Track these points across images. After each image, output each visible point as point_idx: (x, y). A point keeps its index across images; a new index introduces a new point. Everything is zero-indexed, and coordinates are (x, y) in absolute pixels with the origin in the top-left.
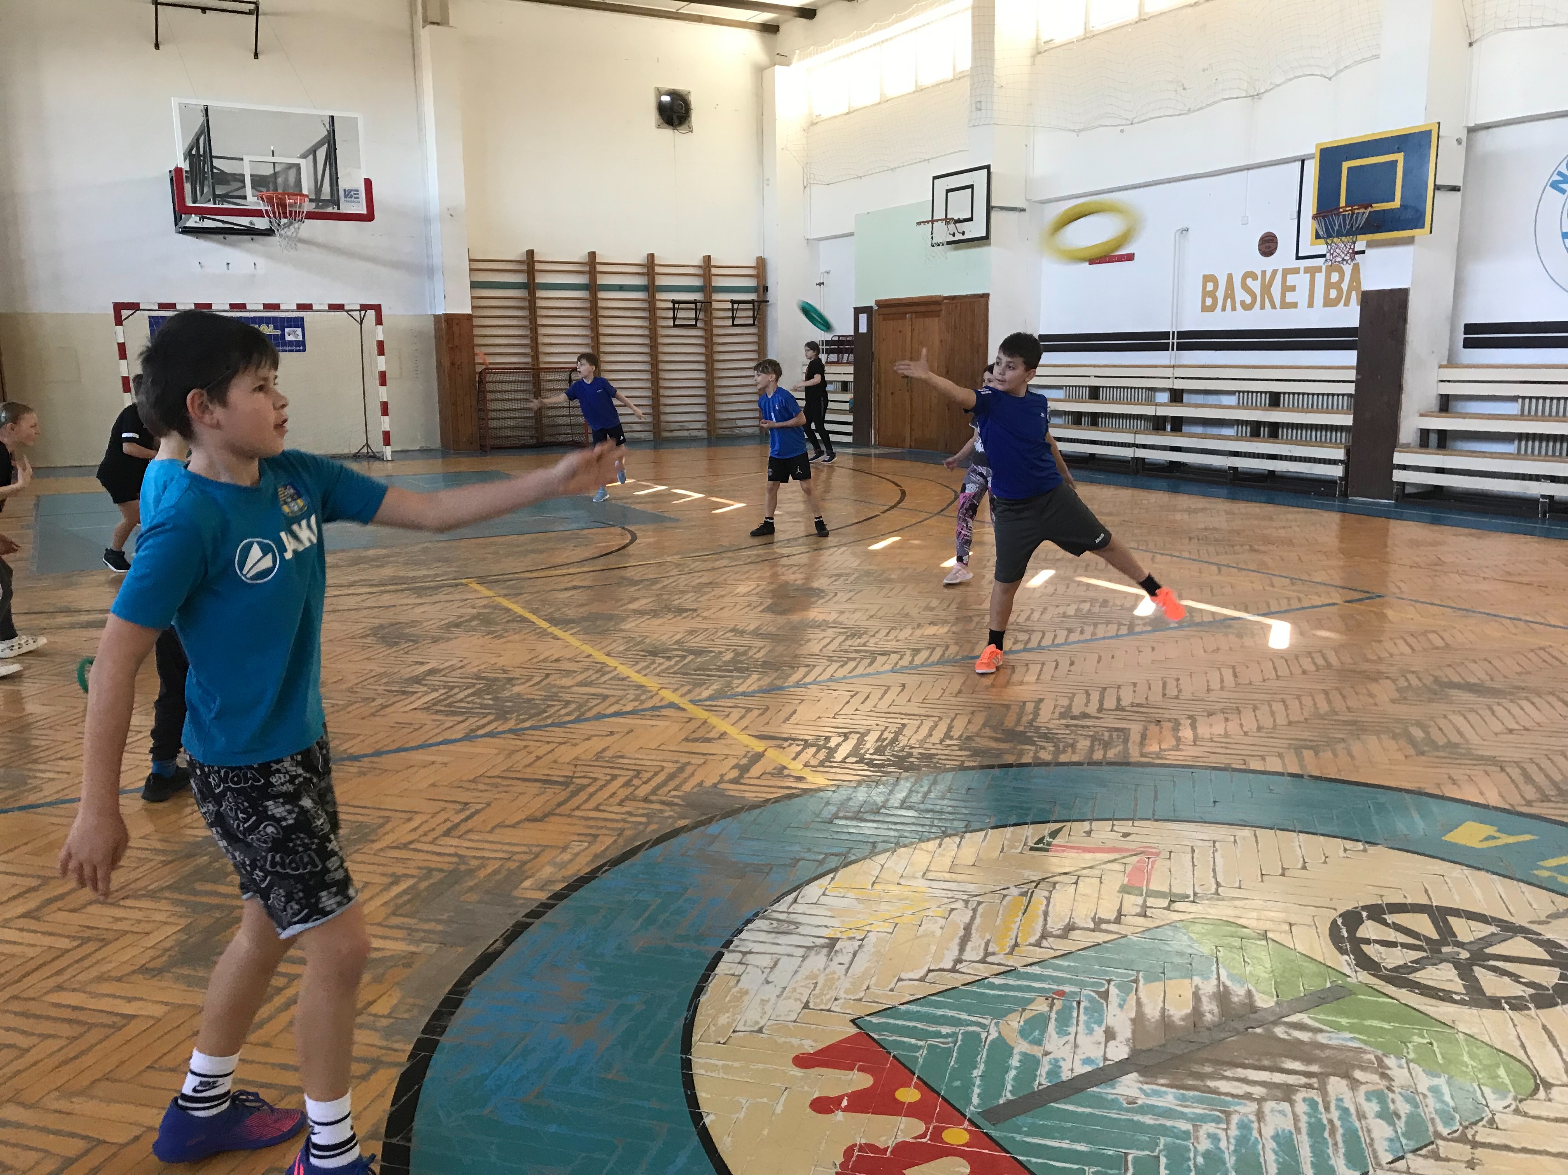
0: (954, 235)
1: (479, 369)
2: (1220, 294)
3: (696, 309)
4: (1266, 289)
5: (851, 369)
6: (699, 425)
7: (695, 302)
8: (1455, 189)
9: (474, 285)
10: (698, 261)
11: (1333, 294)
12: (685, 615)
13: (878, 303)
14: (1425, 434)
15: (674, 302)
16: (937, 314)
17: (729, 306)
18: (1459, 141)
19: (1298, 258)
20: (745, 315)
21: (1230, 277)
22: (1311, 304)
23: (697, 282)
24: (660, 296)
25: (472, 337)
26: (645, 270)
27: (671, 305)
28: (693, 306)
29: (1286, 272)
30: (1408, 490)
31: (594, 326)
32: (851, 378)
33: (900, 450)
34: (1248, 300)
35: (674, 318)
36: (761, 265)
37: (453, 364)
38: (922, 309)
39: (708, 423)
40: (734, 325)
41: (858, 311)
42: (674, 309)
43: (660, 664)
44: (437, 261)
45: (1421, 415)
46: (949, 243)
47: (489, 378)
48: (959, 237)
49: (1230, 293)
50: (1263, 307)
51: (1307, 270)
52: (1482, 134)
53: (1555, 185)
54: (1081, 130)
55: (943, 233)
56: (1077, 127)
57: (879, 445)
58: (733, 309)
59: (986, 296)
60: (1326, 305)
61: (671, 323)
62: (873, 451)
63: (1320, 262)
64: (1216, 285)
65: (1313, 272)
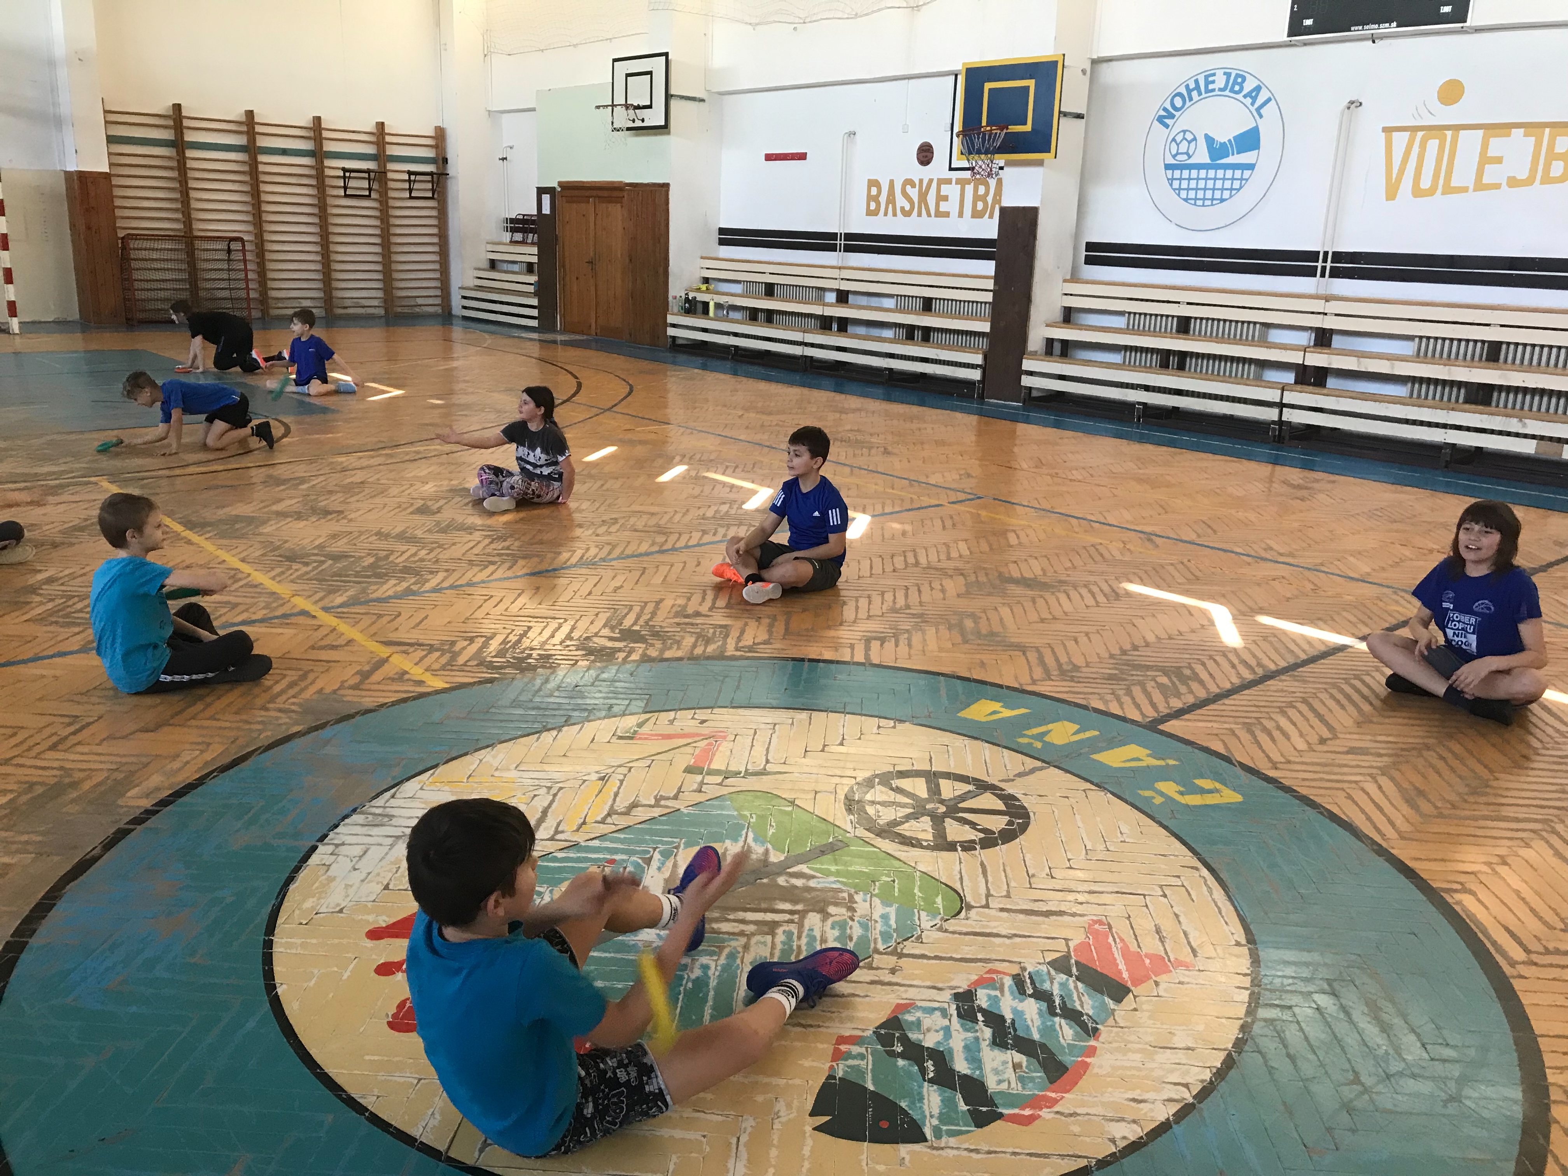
0: (634, 121)
1: (121, 234)
2: (883, 199)
3: (369, 179)
4: (923, 196)
5: (535, 250)
6: (375, 303)
7: (368, 171)
8: (1080, 116)
9: (111, 140)
10: (370, 127)
11: (980, 206)
12: (330, 517)
13: (560, 184)
14: (1050, 342)
15: (345, 170)
16: (619, 200)
17: (406, 177)
18: (1084, 72)
19: (951, 169)
20: (423, 188)
21: (892, 182)
22: (961, 215)
23: (371, 150)
24: (328, 163)
25: (112, 197)
26: (311, 134)
27: (342, 174)
28: (366, 175)
29: (942, 182)
30: (1035, 394)
31: (256, 193)
32: (535, 259)
33: (585, 337)
34: (907, 207)
35: (345, 188)
36: (440, 136)
37: (89, 228)
38: (605, 194)
39: (385, 301)
40: (411, 198)
41: (541, 191)
42: (344, 177)
43: (297, 570)
44: (64, 110)
45: (1047, 326)
46: (628, 129)
47: (133, 244)
48: (638, 124)
49: (891, 199)
50: (920, 215)
51: (958, 181)
52: (1105, 65)
53: (1160, 119)
54: (757, 24)
55: (622, 118)
56: (754, 21)
57: (564, 331)
58: (409, 181)
59: (666, 186)
60: (973, 216)
61: (342, 192)
62: (560, 338)
63: (969, 174)
64: (879, 190)
65: (963, 184)
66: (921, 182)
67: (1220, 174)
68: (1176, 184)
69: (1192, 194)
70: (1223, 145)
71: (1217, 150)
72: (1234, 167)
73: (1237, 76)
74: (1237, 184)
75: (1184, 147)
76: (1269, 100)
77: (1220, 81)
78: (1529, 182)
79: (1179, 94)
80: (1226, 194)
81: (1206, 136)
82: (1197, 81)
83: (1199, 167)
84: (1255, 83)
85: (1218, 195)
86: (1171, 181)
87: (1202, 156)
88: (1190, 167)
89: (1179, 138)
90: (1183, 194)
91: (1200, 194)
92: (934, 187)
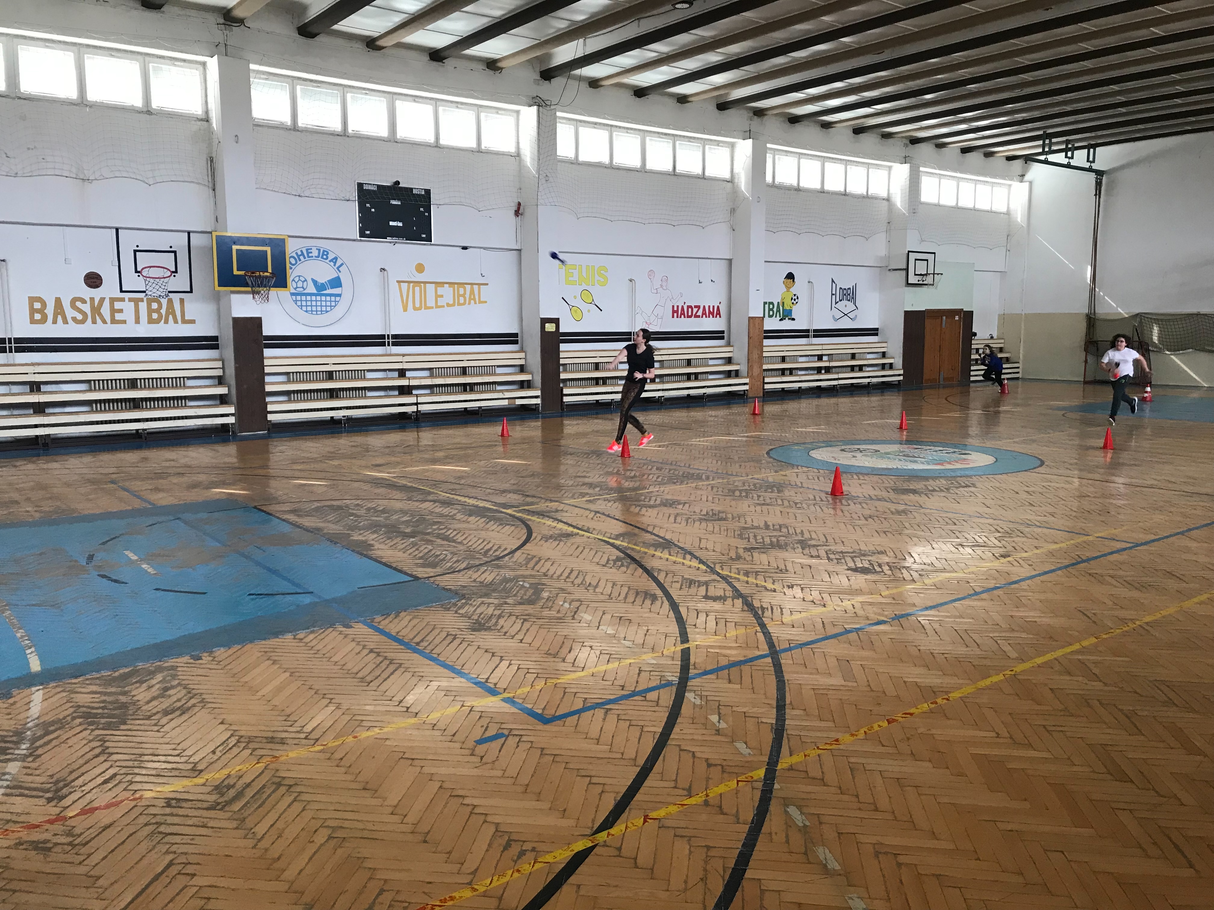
2: (50, 311)
4: (96, 310)
11: (155, 316)
19: (122, 291)
21: (58, 301)
22: (137, 321)
29: (113, 300)
34: (80, 317)
49: (59, 311)
50: (94, 322)
51: (131, 300)
60: (149, 323)
63: (142, 295)
64: (44, 304)
65: (136, 301)
66: (92, 299)
67: (323, 298)
68: (299, 303)
69: (309, 308)
70: (322, 284)
71: (320, 287)
72: (331, 295)
73: (324, 251)
74: (333, 304)
75: (300, 284)
76: (342, 265)
77: (315, 253)
78: (453, 305)
79: (293, 257)
80: (329, 309)
81: (313, 280)
82: (302, 251)
83: (311, 295)
84: (334, 256)
85: (324, 308)
86: (296, 301)
87: (312, 289)
88: (306, 295)
89: (297, 279)
90: (304, 308)
91: (314, 309)
92: (107, 303)
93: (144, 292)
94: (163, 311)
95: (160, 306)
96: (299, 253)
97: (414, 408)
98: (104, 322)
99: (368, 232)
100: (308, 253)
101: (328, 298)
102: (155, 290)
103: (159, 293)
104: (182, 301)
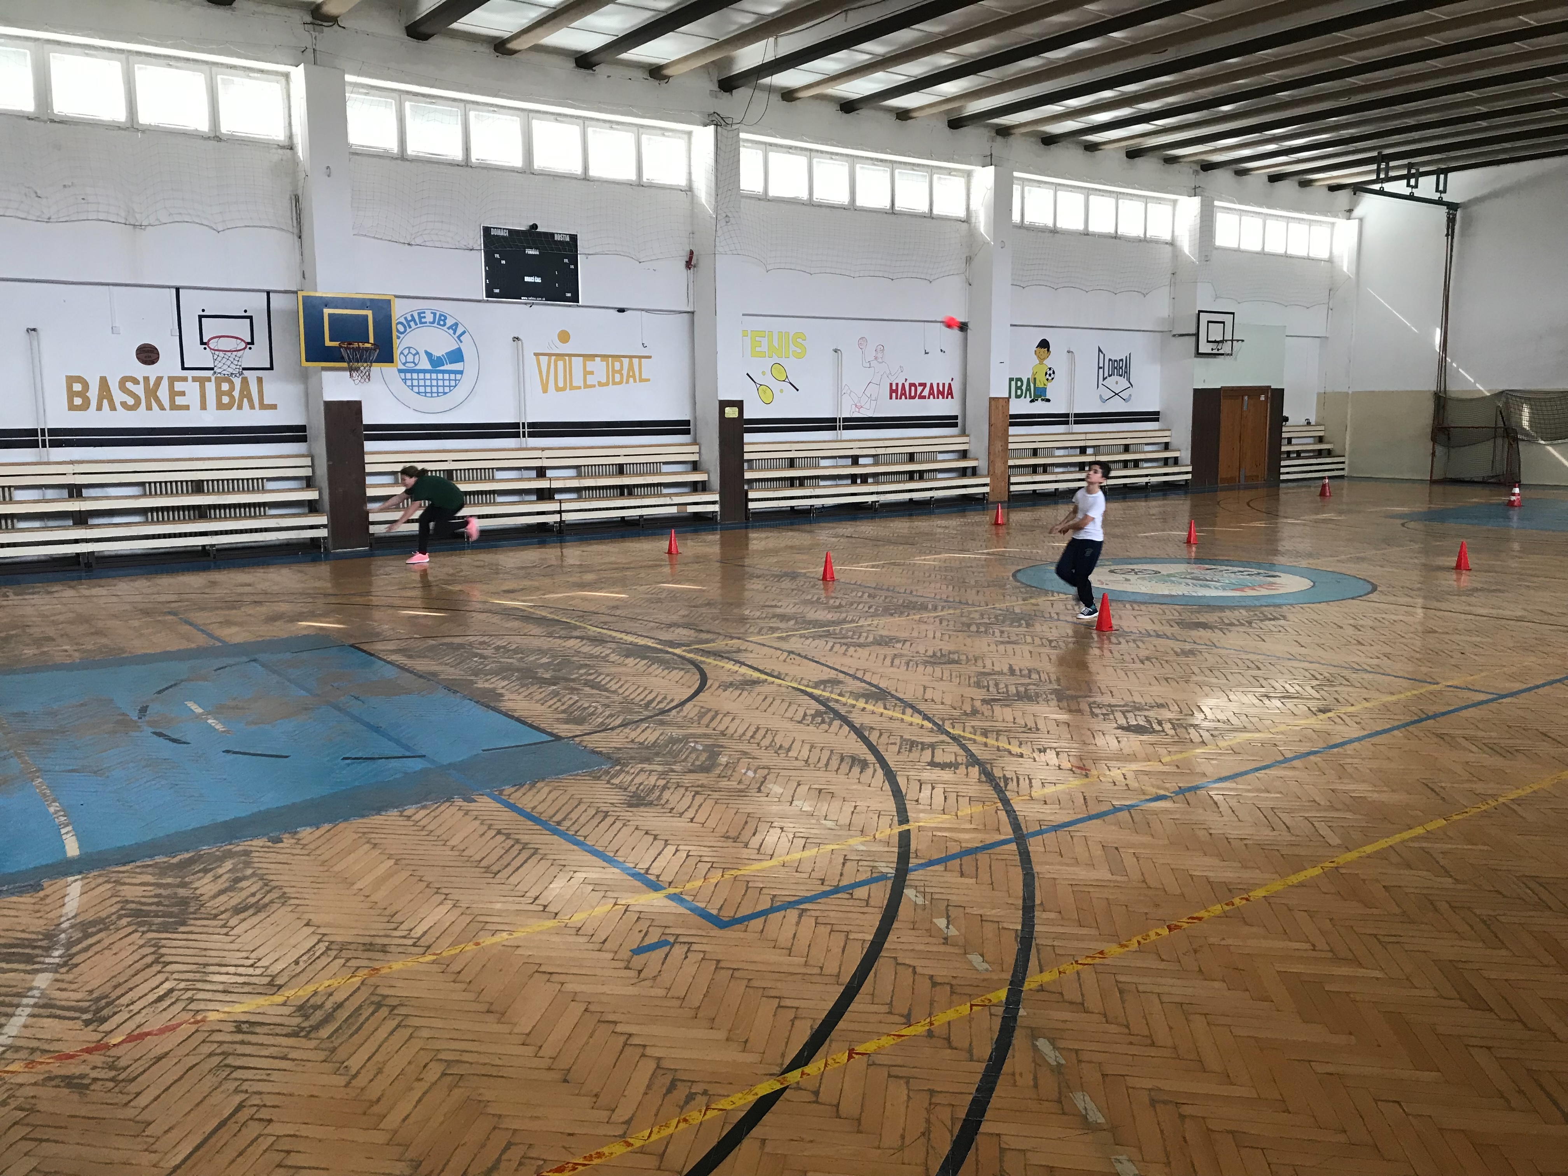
2: (93, 394)
4: (152, 393)
11: (225, 399)
19: (183, 368)
21: (103, 381)
22: (203, 407)
29: (172, 380)
34: (131, 401)
49: (105, 394)
50: (149, 408)
51: (195, 379)
60: (218, 408)
63: (209, 373)
64: (86, 386)
65: (202, 381)
66: (146, 379)
67: (440, 376)
68: (409, 383)
69: (422, 389)
70: (439, 358)
71: (436, 362)
72: (449, 372)
73: (441, 315)
74: (453, 383)
75: (410, 358)
76: (464, 333)
77: (429, 318)
78: (607, 384)
79: (401, 324)
80: (447, 390)
81: (426, 352)
82: (412, 316)
83: (425, 371)
84: (454, 321)
85: (441, 389)
86: (405, 380)
87: (425, 364)
88: (419, 371)
89: (406, 352)
90: (416, 389)
91: (428, 389)
92: (165, 384)
93: (212, 369)
94: (236, 393)
95: (232, 388)
96: (409, 318)
97: (556, 518)
98: (162, 408)
99: (497, 291)
100: (420, 318)
101: (446, 376)
102: (225, 367)
103: (231, 371)
104: (260, 380)
